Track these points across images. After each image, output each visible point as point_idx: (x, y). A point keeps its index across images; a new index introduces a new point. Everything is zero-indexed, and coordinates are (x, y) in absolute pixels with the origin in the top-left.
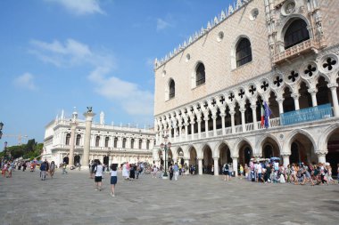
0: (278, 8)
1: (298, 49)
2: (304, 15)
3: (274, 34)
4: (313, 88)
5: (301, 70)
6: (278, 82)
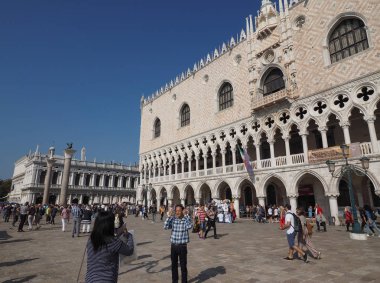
0: (259, 56)
1: (274, 97)
2: (281, 66)
3: (254, 81)
4: (286, 135)
5: (276, 117)
6: (256, 127)
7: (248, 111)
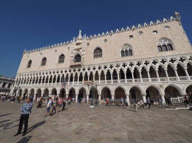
0: (75, 50)
1: (77, 63)
2: (81, 55)
3: (72, 57)
4: (78, 75)
5: (77, 69)
6: (70, 71)
7: (68, 66)
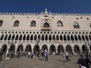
6: (41, 33)
7: (40, 29)
